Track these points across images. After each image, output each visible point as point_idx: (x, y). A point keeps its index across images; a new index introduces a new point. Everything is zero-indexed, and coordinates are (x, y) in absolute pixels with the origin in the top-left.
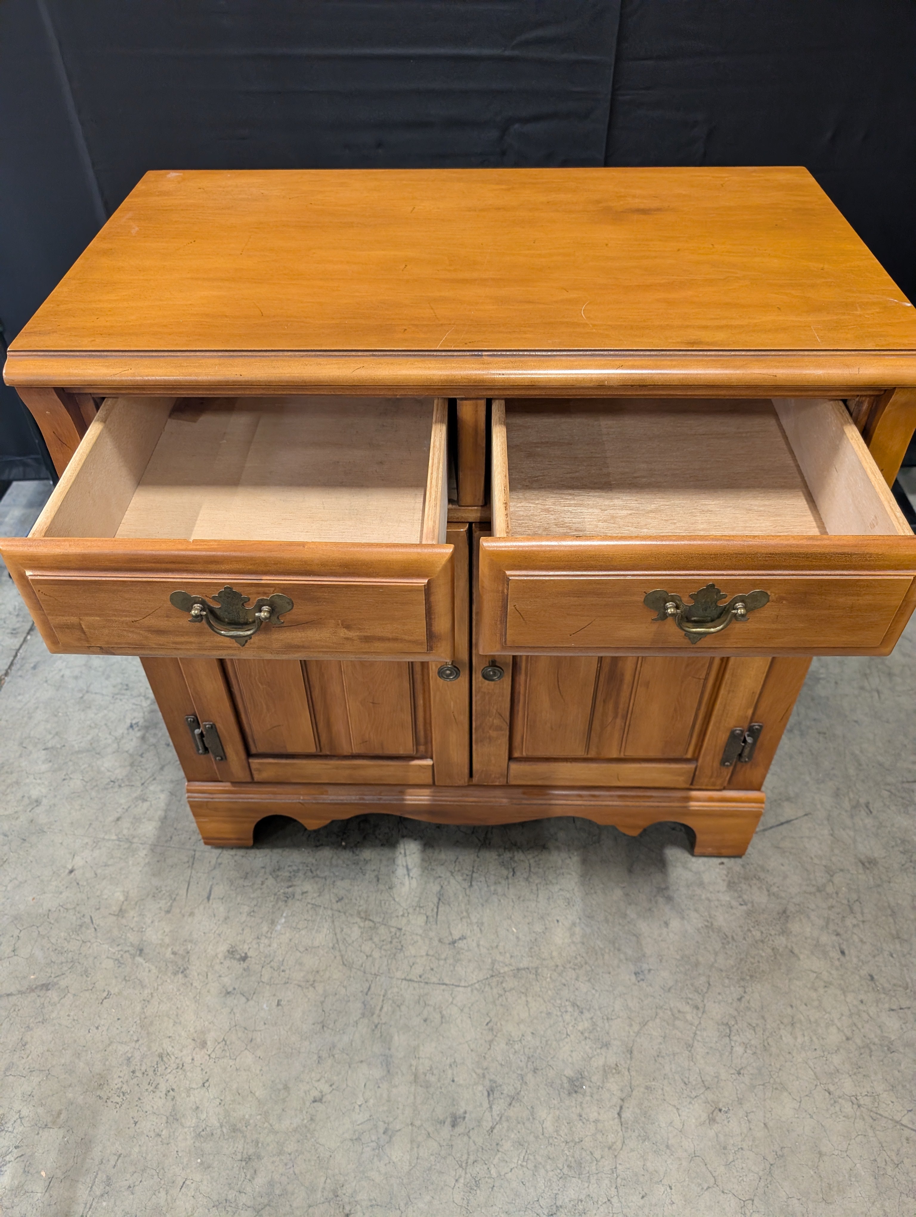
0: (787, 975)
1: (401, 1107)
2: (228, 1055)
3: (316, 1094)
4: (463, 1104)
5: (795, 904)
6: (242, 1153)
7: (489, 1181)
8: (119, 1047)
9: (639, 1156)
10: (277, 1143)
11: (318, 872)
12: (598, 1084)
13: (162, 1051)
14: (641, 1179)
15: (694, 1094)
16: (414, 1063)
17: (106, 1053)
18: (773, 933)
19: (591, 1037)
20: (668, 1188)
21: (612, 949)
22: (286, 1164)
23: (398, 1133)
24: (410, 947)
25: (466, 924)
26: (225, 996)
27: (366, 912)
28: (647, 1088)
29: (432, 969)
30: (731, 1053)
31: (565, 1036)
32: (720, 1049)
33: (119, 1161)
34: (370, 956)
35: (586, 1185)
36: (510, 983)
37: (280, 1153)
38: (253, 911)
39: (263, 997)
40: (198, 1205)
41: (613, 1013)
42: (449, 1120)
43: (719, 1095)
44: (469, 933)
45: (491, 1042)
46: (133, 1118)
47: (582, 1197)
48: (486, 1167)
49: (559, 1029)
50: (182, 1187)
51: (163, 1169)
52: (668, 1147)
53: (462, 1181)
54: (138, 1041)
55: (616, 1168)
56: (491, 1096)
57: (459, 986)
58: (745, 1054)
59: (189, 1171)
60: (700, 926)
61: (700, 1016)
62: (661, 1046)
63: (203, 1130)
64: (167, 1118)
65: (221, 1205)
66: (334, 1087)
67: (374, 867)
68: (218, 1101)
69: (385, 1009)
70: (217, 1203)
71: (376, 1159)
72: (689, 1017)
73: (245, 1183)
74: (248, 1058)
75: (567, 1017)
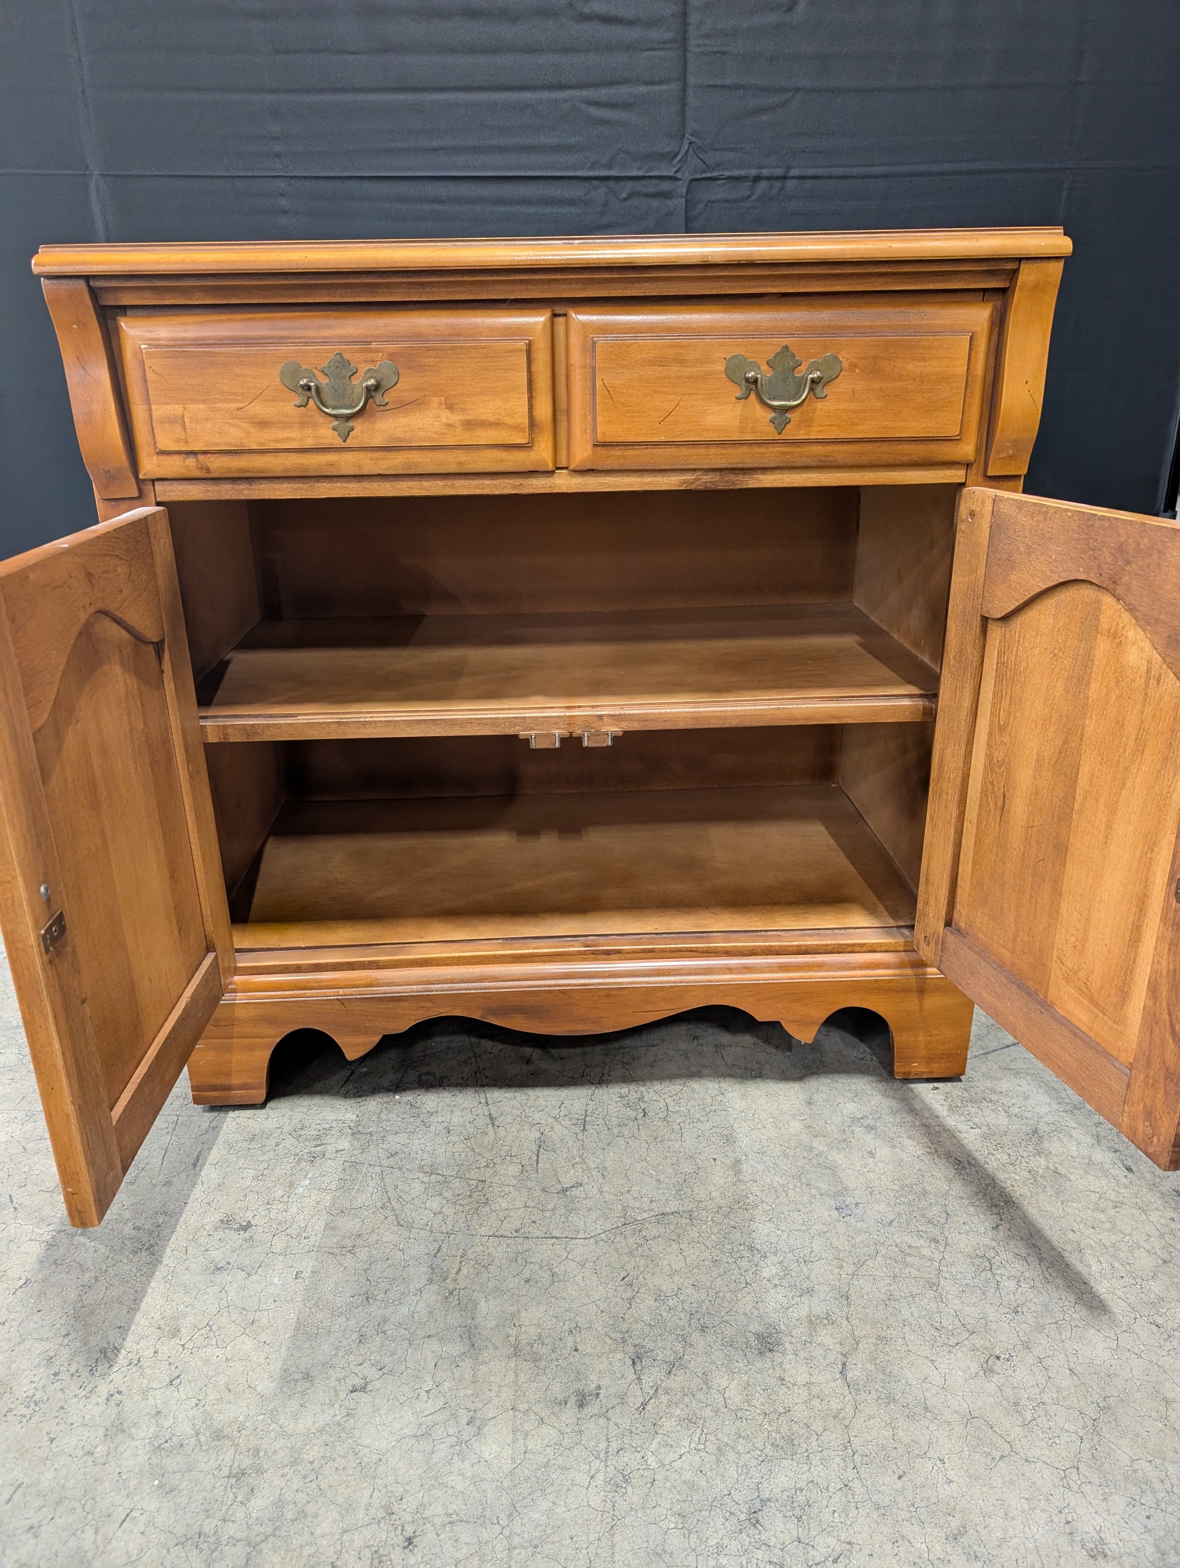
0: (1057, 1197)
1: (495, 1388)
2: (214, 1342)
3: (358, 1382)
4: (593, 1377)
5: (1048, 1124)
6: (231, 1466)
7: (646, 1473)
8: (36, 1345)
9: (883, 1424)
10: (291, 1449)
11: (360, 1128)
12: (803, 1338)
13: (106, 1345)
14: (893, 1454)
15: (953, 1341)
16: (513, 1332)
17: (14, 1353)
18: (1025, 1154)
19: (784, 1284)
20: (938, 1462)
21: (799, 1184)
22: (305, 1477)
23: (493, 1422)
24: (499, 1200)
25: (580, 1171)
26: (213, 1273)
27: (432, 1165)
28: (879, 1338)
29: (534, 1222)
30: (998, 1289)
31: (744, 1285)
32: (980, 1285)
33: (18, 1493)
34: (440, 1213)
35: (806, 1467)
36: (653, 1230)
37: (295, 1463)
38: (262, 1175)
39: (274, 1270)
40: (151, 1545)
41: (813, 1255)
42: (573, 1399)
43: (992, 1339)
44: (586, 1180)
45: (630, 1300)
46: (48, 1434)
47: (802, 1484)
48: (639, 1456)
49: (733, 1278)
50: (123, 1521)
51: (93, 1499)
52: (926, 1409)
53: (601, 1476)
54: (68, 1335)
55: (849, 1442)
56: (639, 1364)
57: (576, 1238)
58: (1020, 1289)
59: (137, 1498)
60: (919, 1153)
61: (942, 1249)
62: (892, 1288)
63: (166, 1442)
64: (107, 1430)
65: (189, 1542)
66: (384, 1371)
67: (443, 1119)
68: (194, 1401)
69: (464, 1271)
70: (184, 1539)
71: (456, 1458)
72: (926, 1252)
73: (233, 1507)
74: (248, 1344)
75: (744, 1264)
